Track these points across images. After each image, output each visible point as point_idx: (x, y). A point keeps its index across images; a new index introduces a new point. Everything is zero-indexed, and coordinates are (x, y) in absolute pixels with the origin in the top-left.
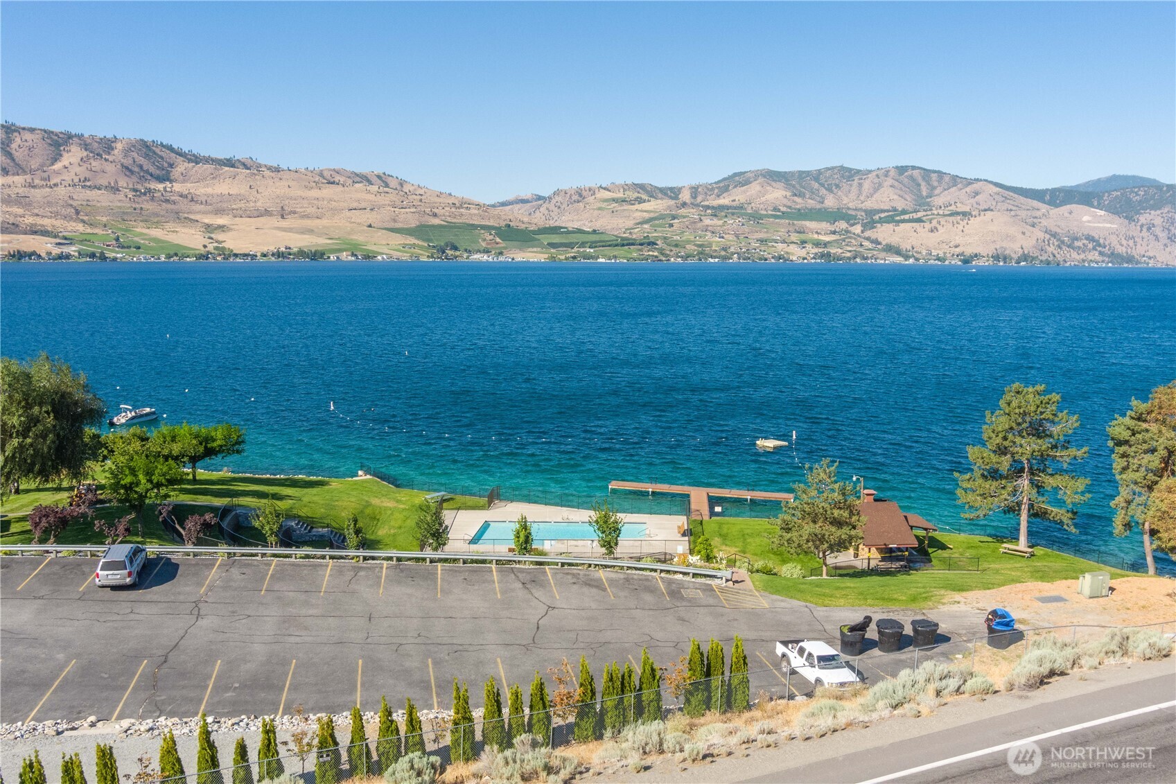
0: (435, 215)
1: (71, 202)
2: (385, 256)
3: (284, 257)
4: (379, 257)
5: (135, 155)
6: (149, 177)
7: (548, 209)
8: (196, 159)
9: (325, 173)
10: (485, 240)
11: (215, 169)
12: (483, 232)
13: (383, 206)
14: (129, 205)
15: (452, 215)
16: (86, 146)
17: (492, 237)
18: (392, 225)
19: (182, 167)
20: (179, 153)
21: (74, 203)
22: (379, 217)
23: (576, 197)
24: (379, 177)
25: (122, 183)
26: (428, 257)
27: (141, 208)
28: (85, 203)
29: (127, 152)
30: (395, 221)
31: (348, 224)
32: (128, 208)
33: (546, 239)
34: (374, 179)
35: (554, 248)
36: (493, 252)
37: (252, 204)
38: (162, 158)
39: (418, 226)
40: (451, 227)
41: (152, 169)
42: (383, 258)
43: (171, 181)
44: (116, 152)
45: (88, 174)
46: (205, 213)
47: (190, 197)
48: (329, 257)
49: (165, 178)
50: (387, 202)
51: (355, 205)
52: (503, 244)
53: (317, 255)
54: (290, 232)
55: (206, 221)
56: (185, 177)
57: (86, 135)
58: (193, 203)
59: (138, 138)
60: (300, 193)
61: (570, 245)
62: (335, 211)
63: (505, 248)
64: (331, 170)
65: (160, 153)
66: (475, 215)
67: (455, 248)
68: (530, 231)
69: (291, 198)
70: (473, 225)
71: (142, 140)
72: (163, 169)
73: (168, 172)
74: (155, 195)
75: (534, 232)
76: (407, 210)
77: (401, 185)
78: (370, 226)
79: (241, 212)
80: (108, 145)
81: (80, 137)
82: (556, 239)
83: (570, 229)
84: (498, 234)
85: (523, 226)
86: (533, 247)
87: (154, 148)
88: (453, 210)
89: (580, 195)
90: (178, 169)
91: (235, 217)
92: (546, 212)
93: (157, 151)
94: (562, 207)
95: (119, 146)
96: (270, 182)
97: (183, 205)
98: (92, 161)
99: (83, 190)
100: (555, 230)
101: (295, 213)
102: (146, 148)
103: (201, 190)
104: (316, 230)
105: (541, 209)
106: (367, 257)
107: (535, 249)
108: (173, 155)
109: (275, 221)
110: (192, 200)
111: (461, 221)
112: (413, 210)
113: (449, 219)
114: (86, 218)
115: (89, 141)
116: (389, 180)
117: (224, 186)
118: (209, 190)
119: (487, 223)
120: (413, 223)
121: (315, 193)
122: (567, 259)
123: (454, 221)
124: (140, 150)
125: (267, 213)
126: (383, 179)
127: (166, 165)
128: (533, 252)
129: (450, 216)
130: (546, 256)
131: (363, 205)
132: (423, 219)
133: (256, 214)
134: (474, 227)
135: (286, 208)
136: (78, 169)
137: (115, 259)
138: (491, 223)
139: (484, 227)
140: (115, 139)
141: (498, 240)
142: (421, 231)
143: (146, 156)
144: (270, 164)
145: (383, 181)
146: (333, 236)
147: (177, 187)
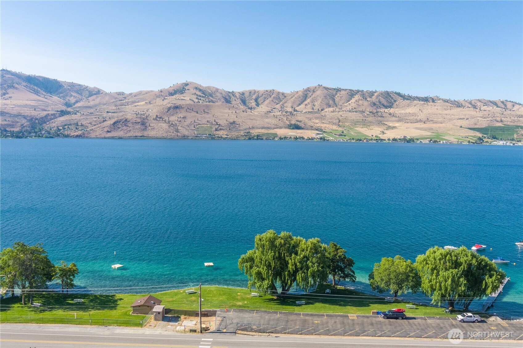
2: (444, 141)
5: (381, 98)
6: (382, 106)
9: (473, 102)
11: (411, 102)
16: (362, 95)
19: (400, 101)
25: (368, 109)
27: (365, 120)
29: (378, 97)
37: (416, 117)
38: (392, 98)
41: (385, 104)
42: (443, 142)
43: (391, 108)
44: (374, 97)
46: (393, 121)
47: (392, 115)
49: (389, 107)
51: (461, 117)
54: (419, 129)
56: (397, 106)
57: (365, 90)
58: (392, 117)
59: (385, 90)
62: (450, 120)
65: (392, 96)
69: (435, 114)
71: (387, 91)
72: (391, 103)
73: (393, 104)
74: (378, 114)
78: (461, 127)
79: (409, 121)
80: (372, 94)
81: (362, 91)
87: (391, 94)
93: (392, 95)
95: (376, 94)
101: (432, 121)
103: (400, 111)
108: (399, 97)
109: (420, 125)
112: (490, 119)
115: (365, 93)
117: (409, 110)
118: (403, 112)
120: (484, 127)
124: (384, 95)
125: (419, 121)
127: (393, 101)
133: (415, 121)
135: (429, 119)
143: (386, 98)
147: (391, 110)
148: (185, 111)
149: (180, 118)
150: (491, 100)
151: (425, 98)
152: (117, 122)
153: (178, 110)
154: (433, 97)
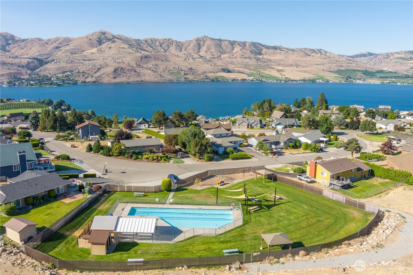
0: (342, 66)
1: (243, 63)
2: (332, 81)
3: (305, 81)
4: (330, 82)
5: (252, 47)
6: (257, 54)
7: (375, 60)
8: (268, 47)
9: (302, 50)
10: (359, 75)
11: (274, 51)
12: (358, 72)
13: (326, 63)
14: (256, 64)
15: (347, 66)
16: (240, 45)
17: (361, 74)
18: (329, 70)
19: (264, 50)
20: (263, 46)
21: (244, 63)
22: (325, 67)
23: (386, 56)
24: (318, 50)
25: (252, 56)
26: (344, 81)
28: (246, 63)
29: (250, 46)
30: (330, 68)
31: (316, 69)
32: (257, 64)
33: (379, 75)
34: (317, 51)
35: (382, 78)
36: (362, 79)
37: (287, 63)
39: (337, 70)
40: (347, 70)
41: (257, 51)
43: (263, 55)
44: (247, 46)
45: (243, 54)
46: (275, 65)
48: (316, 81)
49: (260, 54)
50: (327, 62)
51: (317, 63)
52: (365, 77)
53: (313, 81)
54: (301, 72)
55: (277, 68)
56: (266, 53)
58: (270, 62)
59: (252, 41)
60: (300, 59)
61: (387, 78)
62: (312, 65)
63: (366, 78)
64: (304, 48)
65: (258, 46)
66: (354, 66)
67: (350, 78)
68: (373, 72)
69: (298, 61)
70: (354, 70)
71: (253, 42)
73: (261, 52)
74: (261, 60)
75: (375, 73)
76: (333, 65)
77: (326, 53)
78: (323, 70)
79: (285, 65)
80: (245, 44)
81: (238, 42)
82: (382, 75)
83: (387, 71)
84: (363, 73)
85: (370, 70)
86: (375, 78)
87: (256, 44)
88: (347, 64)
89: (388, 56)
90: (263, 51)
91: (283, 67)
92: (375, 61)
94: (381, 60)
95: (247, 44)
96: (291, 55)
97: (269, 63)
98: (243, 50)
99: (244, 59)
100: (381, 72)
101: (300, 65)
102: (254, 44)
103: (272, 58)
104: (308, 71)
105: (373, 60)
106: (327, 81)
107: (375, 79)
108: (261, 46)
109: (295, 68)
110: (270, 61)
111: (350, 68)
112: (335, 65)
113: (346, 68)
114: (248, 68)
115: (240, 43)
116: (322, 51)
117: (278, 57)
118: (274, 58)
119: (359, 69)
120: (336, 70)
121: (304, 59)
122: (387, 83)
123: (348, 68)
124: (253, 45)
125: (292, 65)
126: (320, 51)
127: (260, 50)
128: (375, 80)
129: (346, 66)
130: (380, 81)
131: (320, 63)
132: (339, 68)
133: (289, 66)
134: (355, 70)
135: (297, 64)
136: (240, 52)
137: (264, 81)
138: (360, 69)
139: (358, 71)
140: (246, 42)
141: (363, 75)
142: (339, 72)
143: (255, 47)
144: (286, 47)
145: (320, 52)
146: (314, 74)
147: (265, 57)
148: (154, 60)
149: (154, 65)
150: (312, 48)
151: (274, 46)
152: (116, 70)
153: (148, 59)
154: (278, 46)
